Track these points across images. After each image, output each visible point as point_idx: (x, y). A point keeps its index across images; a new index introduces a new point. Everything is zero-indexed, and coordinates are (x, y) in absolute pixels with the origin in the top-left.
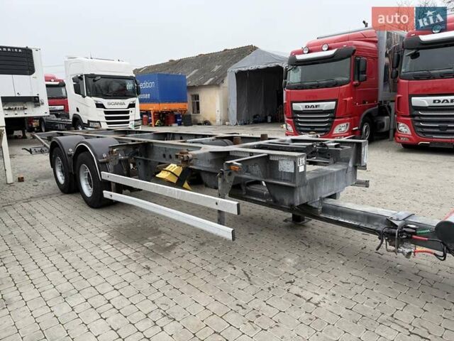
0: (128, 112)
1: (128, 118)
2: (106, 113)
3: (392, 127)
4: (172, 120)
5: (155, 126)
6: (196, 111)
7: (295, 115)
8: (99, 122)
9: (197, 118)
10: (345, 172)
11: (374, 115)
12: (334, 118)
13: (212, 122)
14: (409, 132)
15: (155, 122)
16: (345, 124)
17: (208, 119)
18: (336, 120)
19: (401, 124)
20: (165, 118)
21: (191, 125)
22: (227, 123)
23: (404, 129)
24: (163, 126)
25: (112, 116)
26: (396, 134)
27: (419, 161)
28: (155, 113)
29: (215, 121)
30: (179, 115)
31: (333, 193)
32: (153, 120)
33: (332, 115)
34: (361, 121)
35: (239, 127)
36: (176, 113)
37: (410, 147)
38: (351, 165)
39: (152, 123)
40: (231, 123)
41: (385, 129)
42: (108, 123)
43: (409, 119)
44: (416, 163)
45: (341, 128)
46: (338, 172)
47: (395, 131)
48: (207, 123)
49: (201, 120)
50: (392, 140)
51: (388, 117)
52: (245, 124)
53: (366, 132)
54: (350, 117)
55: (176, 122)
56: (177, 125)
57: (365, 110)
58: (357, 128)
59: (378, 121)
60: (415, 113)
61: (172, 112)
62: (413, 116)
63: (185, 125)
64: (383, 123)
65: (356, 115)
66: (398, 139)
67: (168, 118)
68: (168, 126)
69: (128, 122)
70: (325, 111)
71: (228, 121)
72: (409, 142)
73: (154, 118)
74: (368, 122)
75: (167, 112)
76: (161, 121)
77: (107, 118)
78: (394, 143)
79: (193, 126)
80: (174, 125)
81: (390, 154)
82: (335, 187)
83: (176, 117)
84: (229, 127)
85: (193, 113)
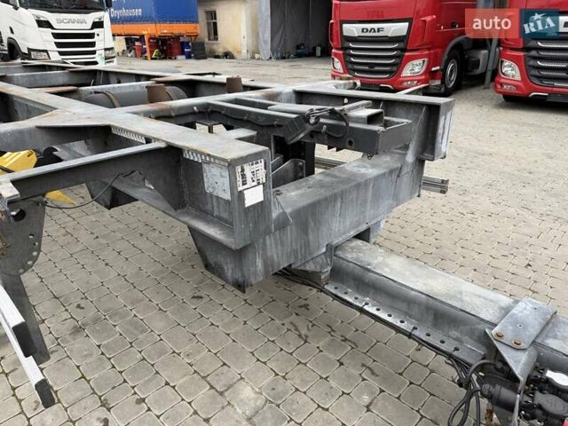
0: (91, 36)
1: (93, 44)
2: (56, 36)
3: (490, 68)
4: (176, 51)
5: (152, 59)
6: (212, 37)
7: (346, 45)
8: (46, 51)
9: (215, 47)
10: (394, 176)
11: (466, 48)
12: (405, 50)
13: (235, 54)
14: (518, 77)
15: (152, 52)
16: (420, 61)
17: (230, 49)
18: (407, 54)
19: (507, 63)
20: (166, 48)
21: (205, 58)
22: (257, 56)
23: (511, 71)
24: (164, 58)
25: (65, 40)
26: (497, 79)
27: (529, 125)
28: (150, 39)
29: (240, 52)
30: (188, 43)
31: (363, 228)
32: (148, 50)
33: (402, 45)
34: (446, 57)
35: (274, 62)
36: (182, 39)
37: (516, 101)
38: (410, 157)
39: (148, 54)
40: (262, 56)
41: (479, 71)
42: (61, 53)
43: (522, 54)
44: (525, 128)
45: (414, 68)
46: (377, 178)
47: (495, 73)
48: (228, 55)
49: (220, 50)
50: (488, 88)
51: (486, 51)
52: (283, 58)
53: (450, 76)
54: (429, 49)
55: (182, 53)
56: (184, 57)
57: (453, 38)
58: (438, 68)
59: (470, 57)
60: (532, 44)
61: (177, 37)
62: (528, 49)
63: (197, 58)
64: (479, 61)
65: (439, 47)
66: (499, 86)
67: (170, 47)
68: (170, 58)
69: (94, 52)
70: (391, 38)
71: (258, 53)
72: (517, 92)
73: (150, 46)
74: (456, 59)
75: (170, 38)
76: (160, 50)
77: (58, 45)
78: (490, 93)
79: (209, 59)
80: (179, 57)
81: (485, 110)
82: (369, 212)
83: (184, 45)
84: (260, 62)
85: (209, 39)
